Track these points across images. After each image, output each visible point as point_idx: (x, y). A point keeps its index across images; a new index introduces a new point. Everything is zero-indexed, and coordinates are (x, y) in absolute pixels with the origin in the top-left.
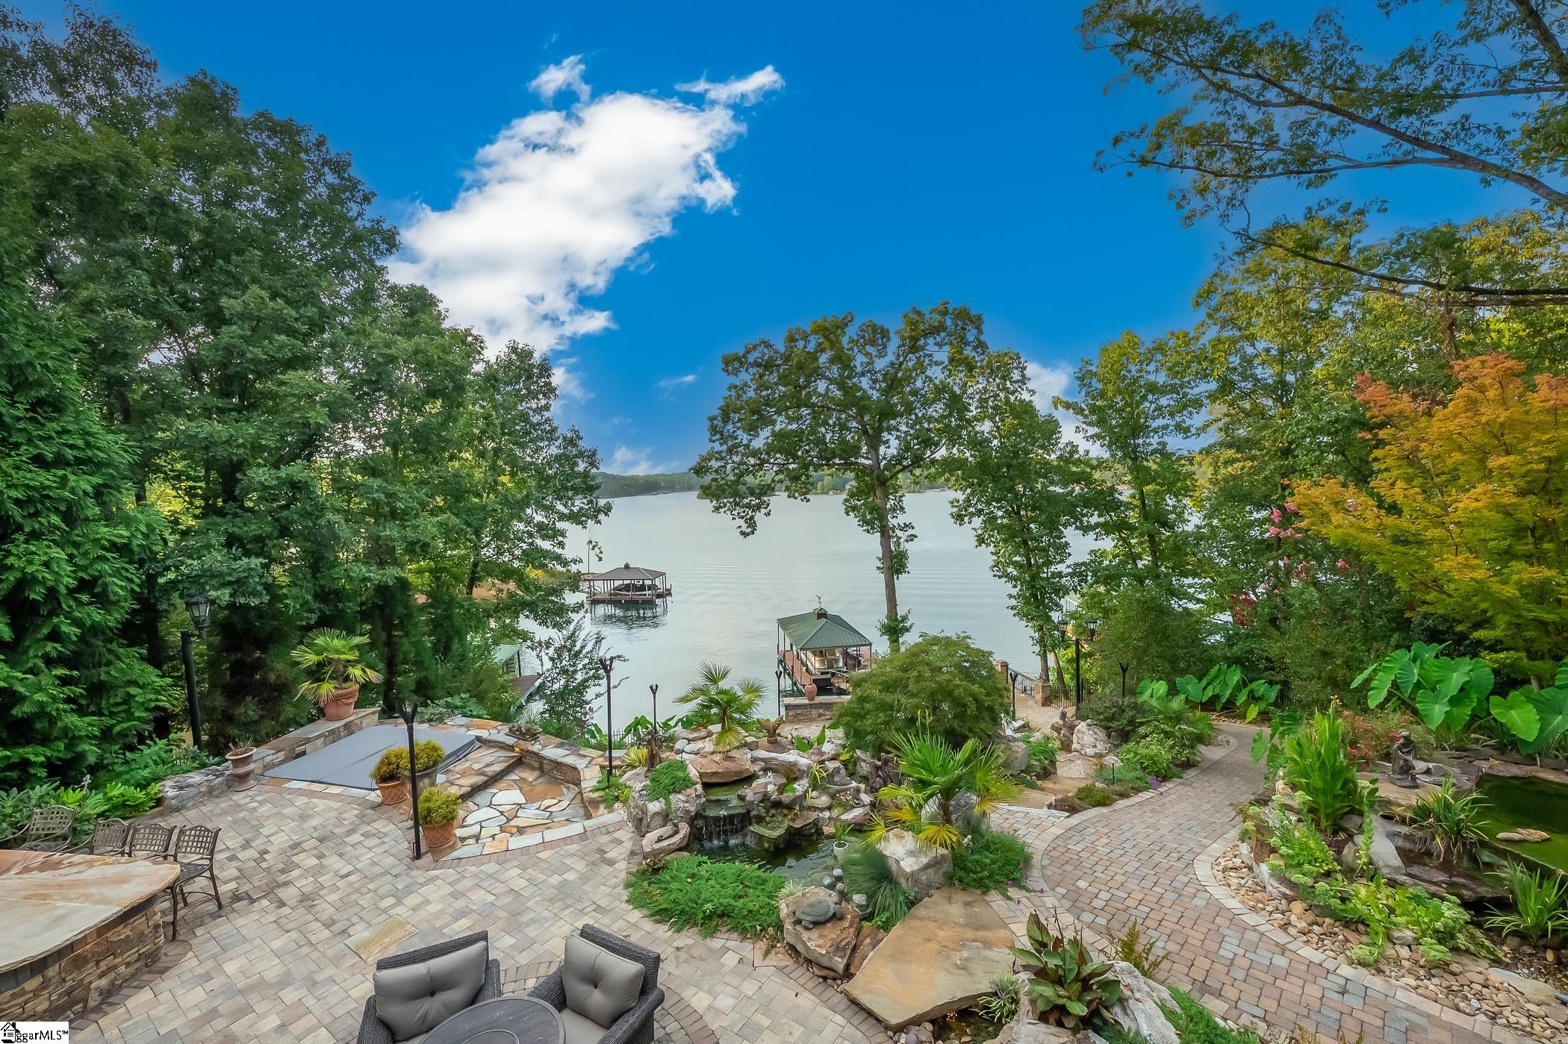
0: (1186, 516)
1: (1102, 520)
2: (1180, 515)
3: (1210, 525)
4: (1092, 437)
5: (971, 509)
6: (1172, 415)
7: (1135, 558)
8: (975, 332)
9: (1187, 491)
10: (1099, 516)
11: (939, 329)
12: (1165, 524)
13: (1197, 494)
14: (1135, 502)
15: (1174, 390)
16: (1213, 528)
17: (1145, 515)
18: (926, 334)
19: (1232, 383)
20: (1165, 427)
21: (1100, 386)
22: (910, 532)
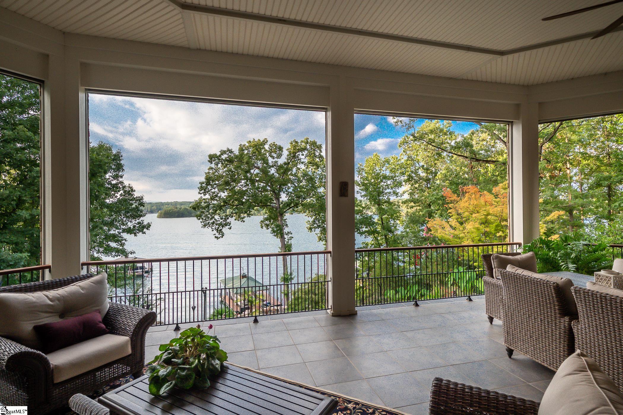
0: (397, 228)
1: (367, 229)
2: (395, 227)
3: (406, 231)
4: (363, 196)
5: (315, 225)
6: (392, 188)
7: (380, 245)
8: (319, 151)
9: (398, 218)
10: (366, 228)
11: (305, 149)
12: (390, 231)
13: (401, 219)
14: (379, 222)
15: (392, 178)
16: (407, 233)
17: (383, 228)
18: (299, 150)
19: (412, 177)
20: (390, 193)
21: (366, 175)
22: (290, 235)
